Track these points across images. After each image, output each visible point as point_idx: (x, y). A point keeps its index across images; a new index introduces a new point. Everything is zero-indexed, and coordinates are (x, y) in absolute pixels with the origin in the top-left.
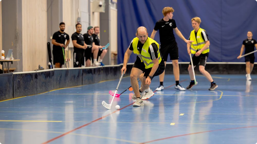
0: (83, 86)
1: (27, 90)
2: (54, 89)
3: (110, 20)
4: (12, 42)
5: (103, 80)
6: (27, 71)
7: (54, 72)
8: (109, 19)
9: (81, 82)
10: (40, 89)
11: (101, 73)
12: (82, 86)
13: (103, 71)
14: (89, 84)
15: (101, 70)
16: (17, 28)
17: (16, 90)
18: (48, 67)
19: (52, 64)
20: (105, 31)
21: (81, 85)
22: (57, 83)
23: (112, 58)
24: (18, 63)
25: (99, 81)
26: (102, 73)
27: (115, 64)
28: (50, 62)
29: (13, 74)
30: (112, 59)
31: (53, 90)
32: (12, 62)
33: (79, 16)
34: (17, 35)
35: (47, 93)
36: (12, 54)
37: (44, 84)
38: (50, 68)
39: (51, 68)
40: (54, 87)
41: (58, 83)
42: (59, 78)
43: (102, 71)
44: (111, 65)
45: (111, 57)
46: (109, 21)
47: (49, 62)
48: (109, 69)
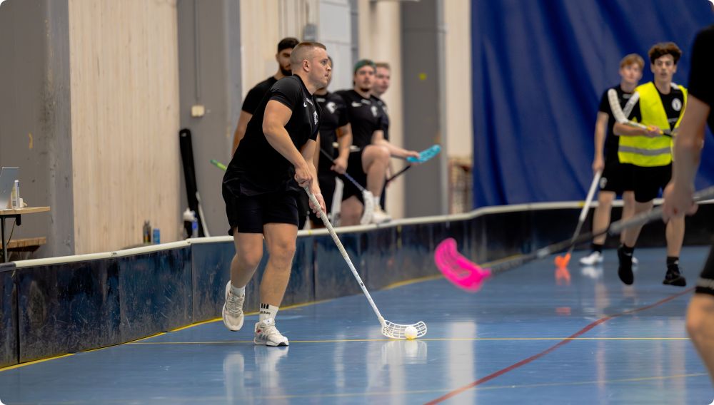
0: (317, 303)
1: (75, 330)
2: (191, 322)
3: (444, 32)
4: (30, 136)
5: (403, 279)
6: (94, 252)
7: (190, 253)
8: (440, 27)
9: (309, 289)
10: (131, 321)
11: (392, 247)
12: (312, 303)
13: (404, 243)
14: (342, 295)
15: (393, 237)
16: (50, 76)
17: (27, 329)
18: (182, 228)
19: (197, 215)
20: (423, 76)
21: (310, 301)
22: (203, 294)
23: (455, 185)
24: (54, 219)
25: (387, 283)
26: (397, 248)
27: (466, 211)
28: (191, 210)
29: (15, 265)
30: (451, 189)
31: (187, 324)
32: (18, 218)
33: (311, 21)
34: (47, 106)
35: (161, 339)
36: (16, 187)
37: (149, 303)
38: (190, 235)
39: (196, 231)
40: (191, 315)
41: (207, 296)
42: (213, 274)
43: (400, 242)
44: (450, 212)
45: (450, 179)
46: (440, 35)
47: (185, 210)
48: (431, 233)
